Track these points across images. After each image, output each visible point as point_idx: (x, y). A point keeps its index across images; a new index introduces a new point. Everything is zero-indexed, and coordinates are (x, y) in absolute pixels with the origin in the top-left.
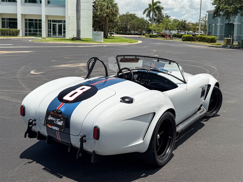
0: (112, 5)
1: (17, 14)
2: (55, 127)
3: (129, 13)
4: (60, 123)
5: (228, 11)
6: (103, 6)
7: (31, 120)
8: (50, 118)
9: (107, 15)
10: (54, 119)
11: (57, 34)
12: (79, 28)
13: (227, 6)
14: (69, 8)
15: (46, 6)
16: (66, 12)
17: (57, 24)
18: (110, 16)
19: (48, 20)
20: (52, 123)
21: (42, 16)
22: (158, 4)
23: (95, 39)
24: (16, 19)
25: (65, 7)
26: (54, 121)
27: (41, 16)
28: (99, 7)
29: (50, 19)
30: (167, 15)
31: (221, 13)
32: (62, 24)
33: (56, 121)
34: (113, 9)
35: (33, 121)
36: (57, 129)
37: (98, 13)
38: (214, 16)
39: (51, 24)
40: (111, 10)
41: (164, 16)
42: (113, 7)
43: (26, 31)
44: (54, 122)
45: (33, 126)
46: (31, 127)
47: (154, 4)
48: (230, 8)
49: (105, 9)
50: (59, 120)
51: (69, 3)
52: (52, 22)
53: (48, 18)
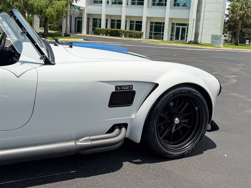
1: (142, 17)
6: (236, 7)
9: (241, 18)
11: (180, 38)
12: (197, 30)
15: (171, 8)
17: (181, 27)
18: (245, 18)
19: (172, 23)
21: (166, 19)
23: (213, 43)
24: (141, 22)
25: (190, 9)
27: (164, 18)
29: (174, 22)
32: (186, 27)
34: (248, 10)
39: (174, 27)
40: (246, 11)
42: (248, 8)
43: (151, 34)
49: (237, 11)
52: (176, 25)
53: (172, 21)
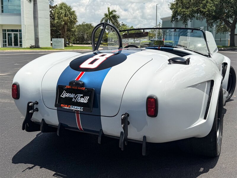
0: (70, 13)
2: (76, 107)
3: (86, 23)
4: (85, 100)
5: (186, 14)
6: (61, 14)
7: (31, 102)
8: (65, 95)
9: (65, 24)
10: (72, 96)
11: (13, 44)
12: (37, 36)
13: (184, 10)
14: (25, 16)
16: (22, 21)
17: (13, 33)
18: (69, 24)
19: (3, 30)
20: (69, 101)
22: (114, 13)
23: (55, 46)
25: (21, 15)
26: (72, 98)
28: (56, 15)
29: (4, 28)
30: (123, 23)
31: (179, 17)
32: (18, 33)
33: (75, 99)
34: (72, 17)
35: (34, 104)
36: (79, 109)
37: (56, 21)
38: (172, 20)
39: (5, 34)
40: (70, 17)
41: (121, 25)
42: (71, 14)
44: (73, 100)
45: (34, 111)
46: (32, 114)
47: (111, 13)
48: (188, 11)
49: (62, 17)
50: (82, 95)
51: (25, 11)
52: (7, 32)
53: (2, 27)
